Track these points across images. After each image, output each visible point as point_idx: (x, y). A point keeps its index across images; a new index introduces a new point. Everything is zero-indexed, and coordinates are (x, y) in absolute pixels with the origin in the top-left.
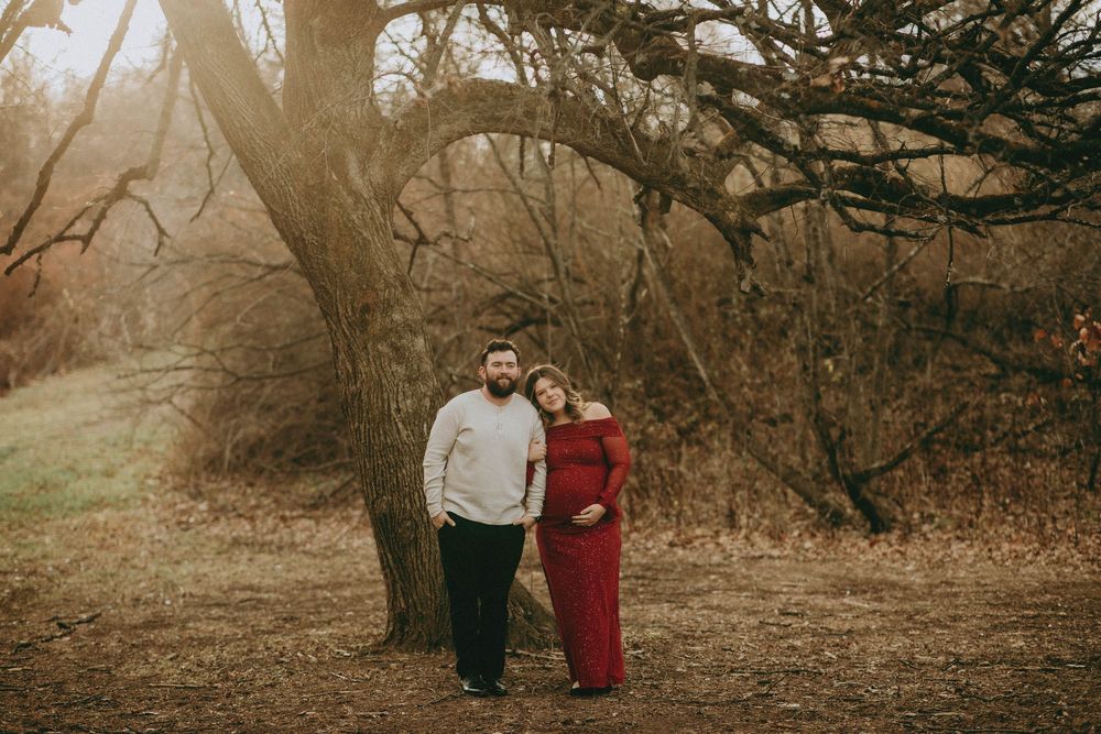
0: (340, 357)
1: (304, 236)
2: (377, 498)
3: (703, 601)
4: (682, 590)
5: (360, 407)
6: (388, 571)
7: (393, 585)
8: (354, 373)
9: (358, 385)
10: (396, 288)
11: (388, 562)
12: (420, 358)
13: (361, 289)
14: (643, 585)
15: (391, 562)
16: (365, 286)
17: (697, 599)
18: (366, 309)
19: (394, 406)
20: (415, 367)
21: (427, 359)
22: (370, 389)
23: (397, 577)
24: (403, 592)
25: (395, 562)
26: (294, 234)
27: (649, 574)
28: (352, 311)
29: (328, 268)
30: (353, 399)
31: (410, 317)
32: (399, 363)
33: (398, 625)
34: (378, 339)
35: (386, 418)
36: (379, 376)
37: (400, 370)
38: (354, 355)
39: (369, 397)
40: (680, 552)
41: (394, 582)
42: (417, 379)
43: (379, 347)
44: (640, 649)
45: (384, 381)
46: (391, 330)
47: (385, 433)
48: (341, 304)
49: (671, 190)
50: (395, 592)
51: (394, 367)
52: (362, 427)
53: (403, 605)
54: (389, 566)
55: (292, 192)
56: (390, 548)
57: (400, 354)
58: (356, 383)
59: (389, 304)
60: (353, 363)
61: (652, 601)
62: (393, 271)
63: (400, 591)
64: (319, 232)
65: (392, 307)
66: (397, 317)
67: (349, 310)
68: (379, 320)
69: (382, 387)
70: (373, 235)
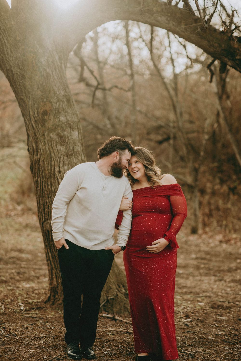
0: (30, 140)
1: (12, 69)
2: (45, 221)
3: (232, 276)
4: (222, 268)
5: (39, 169)
6: (49, 262)
7: (52, 270)
8: (37, 149)
9: (39, 156)
10: (63, 102)
11: (49, 256)
12: (74, 143)
13: (43, 101)
14: (204, 264)
15: (51, 257)
16: (45, 100)
17: (229, 274)
18: (45, 113)
19: (57, 169)
20: (71, 148)
21: (79, 144)
22: (45, 158)
23: (53, 266)
24: (56, 275)
25: (53, 258)
26: (6, 67)
27: (208, 257)
28: (38, 113)
29: (25, 88)
30: (35, 164)
31: (70, 119)
32: (62, 145)
33: (53, 294)
34: (50, 130)
35: (52, 176)
36: (50, 151)
37: (62, 149)
38: (37, 139)
39: (44, 163)
40: (224, 246)
41: (52, 269)
42: (72, 155)
43: (51, 135)
44: (190, 318)
45: (53, 155)
46: (58, 126)
47: (51, 184)
48: (32, 109)
49: (226, 59)
50: (52, 275)
51: (59, 147)
52: (39, 180)
53: (55, 283)
54: (50, 260)
55: (6, 43)
56: (50, 249)
57: (63, 140)
58: (37, 155)
59: (58, 111)
60: (36, 143)
61: (206, 275)
62: (63, 93)
63: (54, 275)
64: (21, 67)
65: (60, 113)
66: (62, 118)
67: (36, 113)
68: (52, 119)
69: (51, 158)
70: (52, 72)
